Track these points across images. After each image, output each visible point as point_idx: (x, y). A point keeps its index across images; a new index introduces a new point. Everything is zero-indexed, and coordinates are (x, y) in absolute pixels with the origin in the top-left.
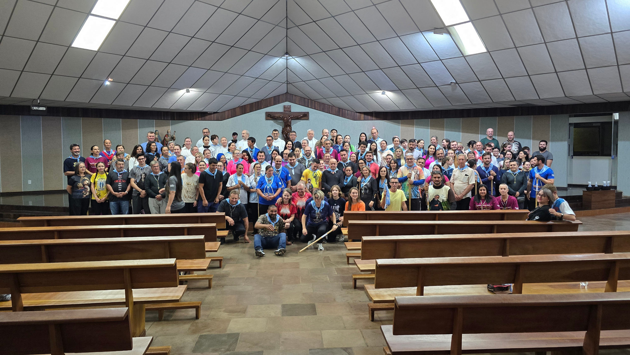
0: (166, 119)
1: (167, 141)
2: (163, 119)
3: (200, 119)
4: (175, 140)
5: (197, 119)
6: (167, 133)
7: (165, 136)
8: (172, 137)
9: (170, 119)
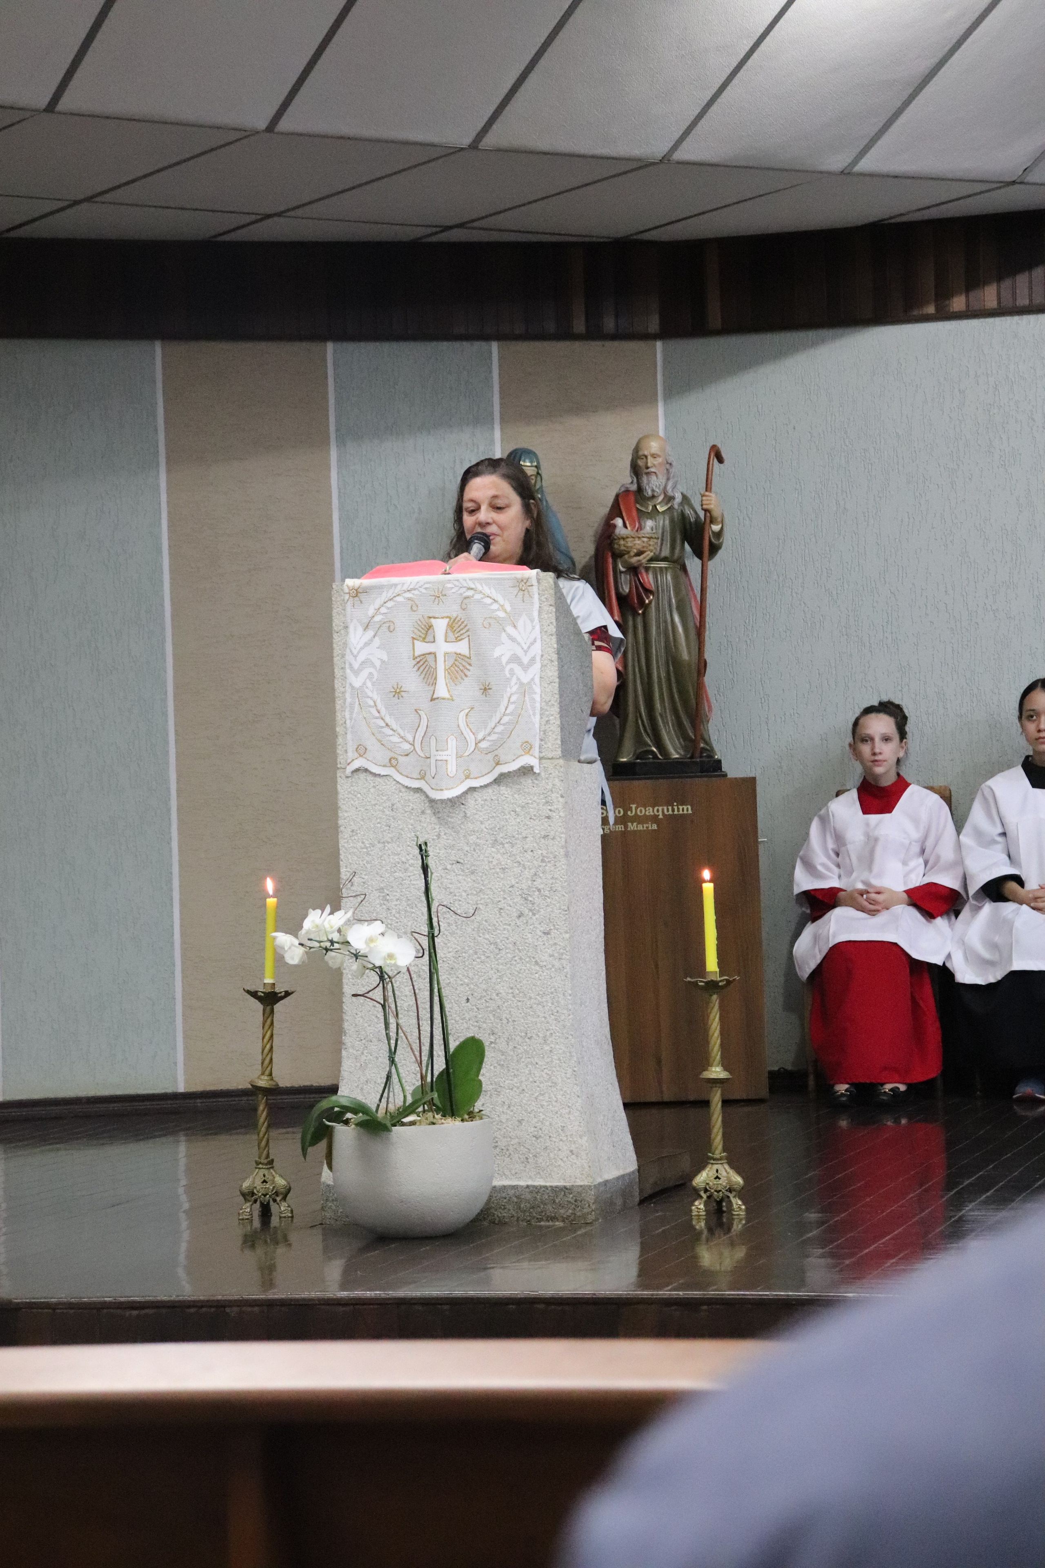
0: (609, 324)
1: (634, 570)
2: (579, 326)
3: (989, 295)
4: (714, 549)
5: (958, 303)
6: (625, 479)
7: (616, 510)
8: (683, 515)
9: (654, 324)
